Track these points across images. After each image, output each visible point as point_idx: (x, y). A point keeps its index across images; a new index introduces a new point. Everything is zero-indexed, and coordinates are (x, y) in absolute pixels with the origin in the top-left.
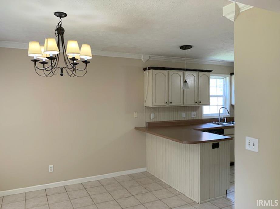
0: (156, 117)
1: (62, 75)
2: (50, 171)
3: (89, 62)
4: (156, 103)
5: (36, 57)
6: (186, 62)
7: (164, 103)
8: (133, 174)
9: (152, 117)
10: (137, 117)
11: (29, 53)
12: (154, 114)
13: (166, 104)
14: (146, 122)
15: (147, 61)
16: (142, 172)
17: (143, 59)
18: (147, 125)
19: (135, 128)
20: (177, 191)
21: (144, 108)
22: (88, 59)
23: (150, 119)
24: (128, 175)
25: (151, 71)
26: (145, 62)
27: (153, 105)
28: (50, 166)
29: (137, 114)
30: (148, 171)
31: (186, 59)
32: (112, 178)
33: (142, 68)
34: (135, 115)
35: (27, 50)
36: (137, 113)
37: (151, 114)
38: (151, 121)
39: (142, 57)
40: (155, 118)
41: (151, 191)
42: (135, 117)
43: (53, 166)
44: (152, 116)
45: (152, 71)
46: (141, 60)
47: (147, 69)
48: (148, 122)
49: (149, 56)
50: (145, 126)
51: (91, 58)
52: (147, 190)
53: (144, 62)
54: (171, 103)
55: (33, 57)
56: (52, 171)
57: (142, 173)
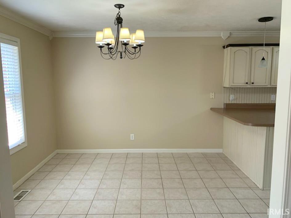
0: (237, 99)
1: (121, 58)
2: (131, 139)
3: (143, 45)
4: (233, 83)
5: (101, 44)
6: (265, 36)
7: (244, 83)
8: (207, 153)
9: (232, 99)
10: (214, 98)
11: (96, 40)
12: (235, 95)
13: (247, 84)
14: (224, 104)
15: (228, 38)
16: (217, 152)
17: (223, 36)
18: (225, 106)
19: (212, 109)
20: (245, 174)
21: (223, 88)
22: (141, 43)
23: (229, 100)
24: (202, 153)
25: (229, 48)
26: (226, 39)
27: (230, 85)
28: (131, 135)
29: (214, 95)
30: (223, 152)
31: (265, 31)
32: (185, 153)
33: (222, 47)
34: (212, 95)
35: (95, 38)
36: (214, 93)
37: (231, 95)
38: (230, 102)
39: (222, 34)
40: (235, 99)
41: (217, 170)
42: (211, 98)
43: (134, 135)
44: (232, 97)
45: (231, 48)
46: (221, 37)
47: (225, 47)
48: (226, 104)
49: (230, 33)
50: (223, 107)
51: (144, 42)
52: (213, 168)
53: (224, 39)
54: (253, 83)
55: (99, 44)
56: (133, 139)
57: (217, 154)
